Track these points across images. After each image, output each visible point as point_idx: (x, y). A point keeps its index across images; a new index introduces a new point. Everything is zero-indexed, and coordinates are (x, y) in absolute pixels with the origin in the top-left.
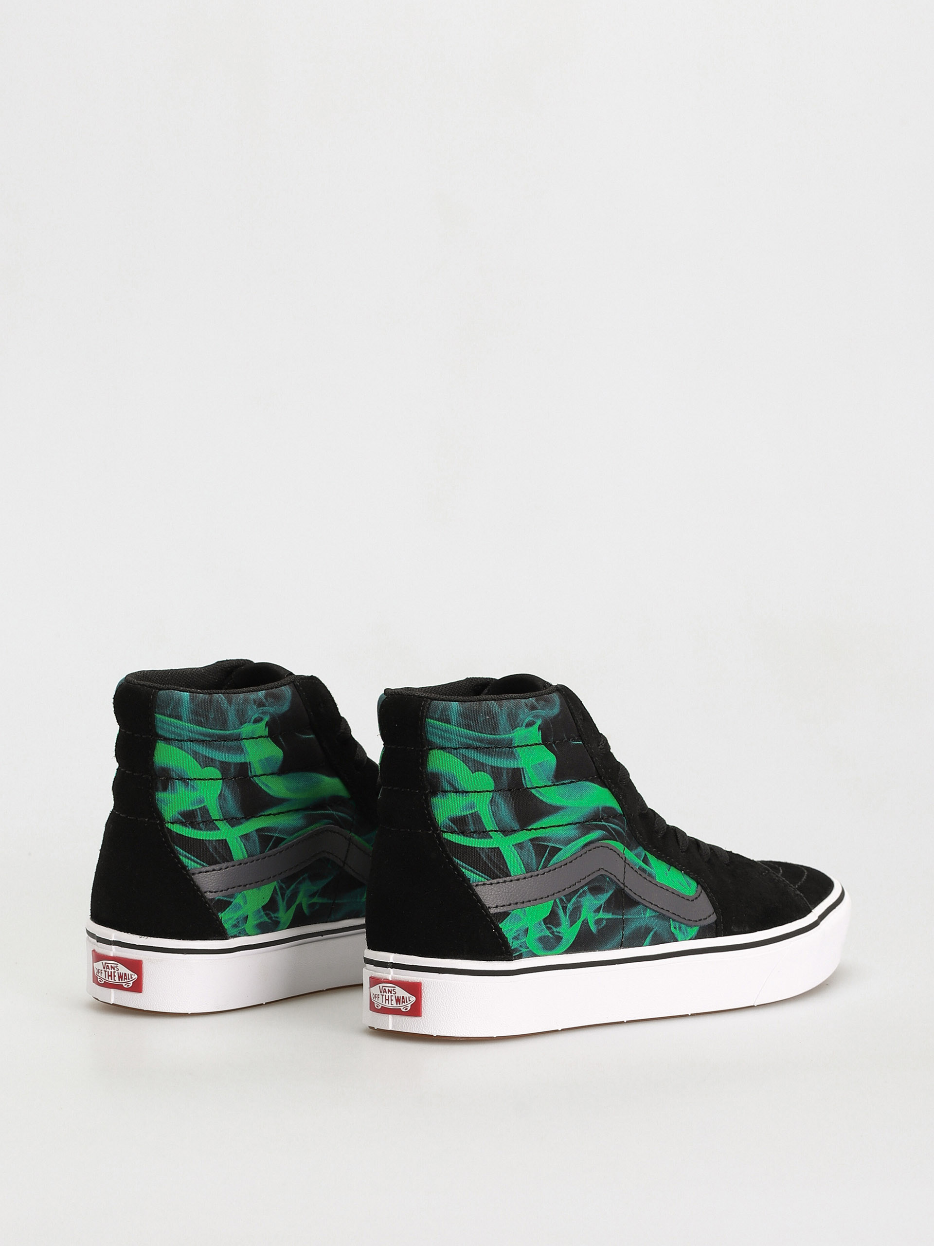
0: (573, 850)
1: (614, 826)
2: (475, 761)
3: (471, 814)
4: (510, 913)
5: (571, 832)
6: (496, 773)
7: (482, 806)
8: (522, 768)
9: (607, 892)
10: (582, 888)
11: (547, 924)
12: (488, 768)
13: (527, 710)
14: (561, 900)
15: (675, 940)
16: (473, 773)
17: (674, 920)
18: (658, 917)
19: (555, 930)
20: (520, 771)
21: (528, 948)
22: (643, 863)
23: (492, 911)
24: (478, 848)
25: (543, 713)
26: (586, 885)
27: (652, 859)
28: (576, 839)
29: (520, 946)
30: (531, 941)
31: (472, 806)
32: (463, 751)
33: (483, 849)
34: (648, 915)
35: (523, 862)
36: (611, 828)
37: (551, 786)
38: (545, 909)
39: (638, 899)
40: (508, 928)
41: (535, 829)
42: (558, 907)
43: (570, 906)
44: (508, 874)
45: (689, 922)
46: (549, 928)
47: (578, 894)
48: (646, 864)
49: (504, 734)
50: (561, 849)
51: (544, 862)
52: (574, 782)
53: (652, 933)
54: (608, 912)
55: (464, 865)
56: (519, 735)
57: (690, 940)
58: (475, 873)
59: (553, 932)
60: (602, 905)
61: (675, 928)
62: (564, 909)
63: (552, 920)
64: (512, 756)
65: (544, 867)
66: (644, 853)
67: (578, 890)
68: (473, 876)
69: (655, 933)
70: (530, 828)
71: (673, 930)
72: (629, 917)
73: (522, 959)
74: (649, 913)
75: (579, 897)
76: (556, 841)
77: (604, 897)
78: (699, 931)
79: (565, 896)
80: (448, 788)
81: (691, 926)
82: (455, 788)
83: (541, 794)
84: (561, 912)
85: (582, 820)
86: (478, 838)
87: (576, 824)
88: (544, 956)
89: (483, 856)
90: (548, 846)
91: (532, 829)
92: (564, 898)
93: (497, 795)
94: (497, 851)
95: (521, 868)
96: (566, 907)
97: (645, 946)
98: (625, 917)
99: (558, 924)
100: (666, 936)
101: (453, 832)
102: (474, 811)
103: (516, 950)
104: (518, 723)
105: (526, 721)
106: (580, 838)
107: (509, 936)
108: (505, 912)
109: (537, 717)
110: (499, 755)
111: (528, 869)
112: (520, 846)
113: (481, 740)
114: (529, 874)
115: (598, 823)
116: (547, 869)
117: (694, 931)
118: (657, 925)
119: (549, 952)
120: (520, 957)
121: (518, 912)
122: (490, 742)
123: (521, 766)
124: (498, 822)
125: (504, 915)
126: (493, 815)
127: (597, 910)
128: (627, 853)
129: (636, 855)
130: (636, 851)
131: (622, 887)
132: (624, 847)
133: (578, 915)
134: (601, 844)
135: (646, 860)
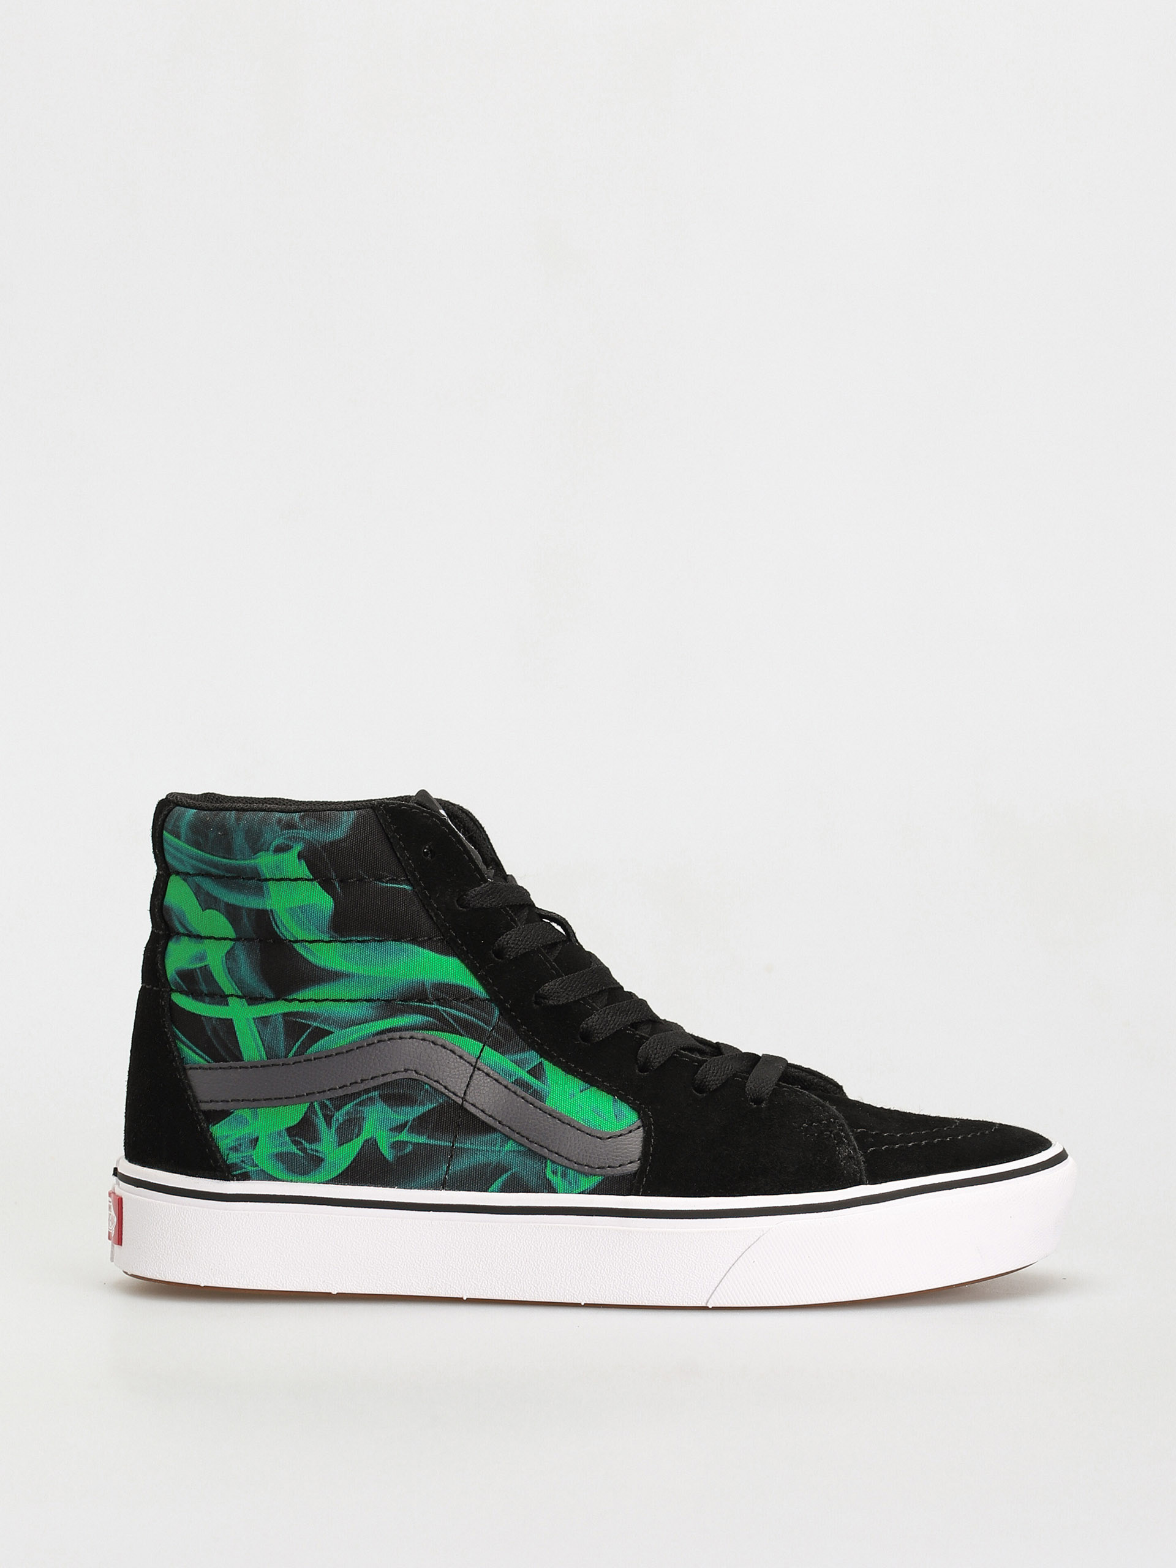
0: (355, 1036)
1: (453, 1011)
2: (208, 894)
3: (200, 968)
4: (232, 1113)
5: (360, 1010)
6: (233, 913)
7: (215, 957)
8: (272, 911)
9: (422, 1103)
10: (367, 1091)
11: (294, 1136)
12: (222, 905)
13: (277, 828)
14: (323, 1106)
15: (552, 1190)
16: (203, 911)
17: (553, 1162)
18: (525, 1154)
19: (307, 1145)
20: (269, 915)
21: (257, 1166)
22: (529, 1075)
23: (204, 1107)
24: (204, 1016)
25: (307, 835)
26: (375, 1088)
27: (551, 1071)
28: (366, 1021)
29: (242, 1161)
30: (262, 1155)
31: (202, 958)
32: (197, 879)
33: (211, 1018)
34: (507, 1148)
35: (263, 1045)
36: (450, 1014)
37: (330, 942)
38: (293, 1114)
39: (495, 1125)
40: (224, 1134)
41: (301, 1001)
42: (316, 1115)
43: (339, 1116)
44: (238, 1057)
45: (584, 1168)
46: (296, 1143)
47: (358, 1100)
48: (536, 1077)
49: (241, 859)
50: (332, 1033)
51: (299, 1048)
52: (377, 940)
53: (505, 1176)
54: (420, 1133)
55: (184, 1039)
56: (265, 862)
57: (580, 1193)
58: (194, 1051)
59: (305, 1149)
60: (407, 1122)
61: (555, 1174)
62: (328, 1119)
63: (303, 1131)
64: (259, 892)
65: (301, 1051)
66: (537, 1061)
67: (359, 1094)
68: (192, 1056)
69: (513, 1175)
70: (291, 997)
71: (550, 1176)
72: (467, 1146)
73: (250, 1181)
74: (509, 1146)
75: (360, 1104)
76: (326, 1020)
77: (414, 1112)
78: (600, 1184)
79: (331, 1099)
80: (182, 930)
81: (587, 1175)
82: (187, 929)
83: (312, 953)
84: (321, 1122)
85: (389, 997)
86: (209, 1003)
87: (371, 1000)
88: (291, 1181)
89: (207, 1028)
90: (309, 1026)
91: (295, 1000)
92: (328, 1103)
93: (239, 945)
94: (228, 1025)
95: (259, 1051)
96: (332, 1117)
97: (491, 1192)
98: (455, 1145)
99: (315, 1138)
100: (534, 1181)
101: (182, 992)
102: (203, 964)
103: (234, 1166)
104: (262, 845)
105: (275, 844)
106: (374, 1020)
107: (224, 1145)
108: (223, 1111)
109: (296, 839)
110: (240, 889)
111: (270, 1053)
112: (263, 1022)
113: (215, 865)
114: (273, 1061)
115: (424, 1004)
116: (302, 1058)
117: (591, 1182)
118: (520, 1166)
119: (299, 1178)
120: (245, 1177)
121: (246, 1113)
122: (229, 869)
123: (269, 908)
124: (239, 983)
125: (220, 1115)
126: (229, 973)
127: (399, 1128)
128: (491, 1056)
129: (515, 1062)
130: (518, 1056)
131: (460, 1101)
132: (484, 1046)
133: (356, 1131)
134: (419, 1034)
135: (537, 1072)
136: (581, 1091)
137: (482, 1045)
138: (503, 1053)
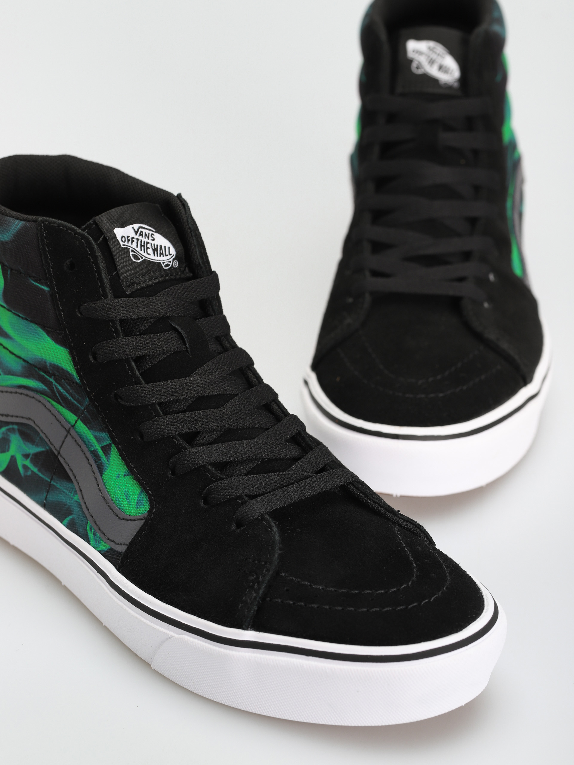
0: (9, 383)
1: (60, 388)
5: (15, 364)
9: (37, 446)
10: (12, 423)
15: (86, 540)
17: (90, 522)
18: (80, 507)
22: (101, 450)
27: (114, 454)
34: (76, 498)
36: (57, 389)
39: (72, 477)
43: (0, 433)
45: (102, 535)
47: (8, 427)
48: (104, 454)
52: (27, 320)
53: (70, 518)
54: (35, 465)
57: (98, 551)
60: (30, 454)
61: (91, 530)
66: (108, 442)
67: (9, 424)
69: (74, 519)
71: (88, 530)
72: (58, 486)
75: (9, 430)
77: (33, 450)
78: (108, 550)
81: (103, 540)
85: (30, 361)
87: (24, 360)
97: (63, 525)
98: (52, 482)
100: (80, 530)
106: (18, 376)
115: (46, 376)
117: (105, 547)
118: (78, 515)
127: (26, 456)
128: (81, 427)
129: (95, 437)
130: (98, 434)
131: (56, 453)
132: (78, 419)
133: (7, 447)
134: (38, 396)
135: (106, 450)
136: (125, 476)
137: (77, 418)
138: (90, 428)
